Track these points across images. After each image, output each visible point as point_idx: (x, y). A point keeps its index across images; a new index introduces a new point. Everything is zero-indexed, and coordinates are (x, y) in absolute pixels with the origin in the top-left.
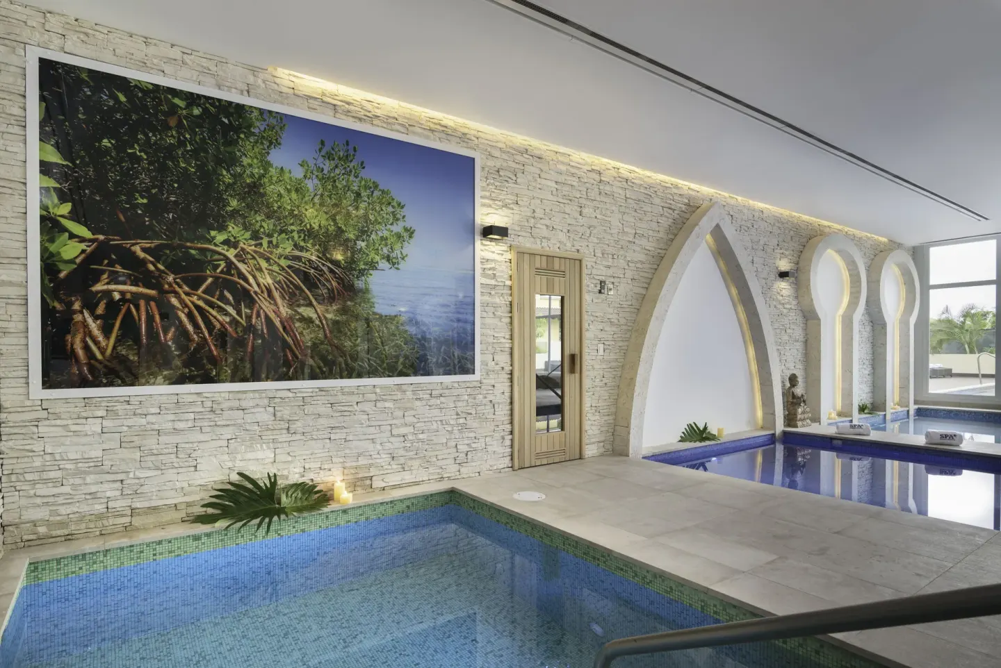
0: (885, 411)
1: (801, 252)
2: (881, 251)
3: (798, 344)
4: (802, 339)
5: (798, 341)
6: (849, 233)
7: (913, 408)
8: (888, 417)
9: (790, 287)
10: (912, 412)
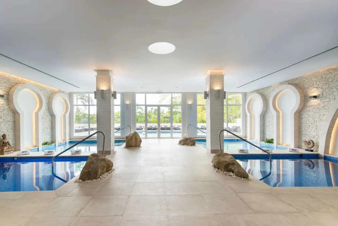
0: (55, 143)
1: (11, 88)
2: (55, 93)
3: (9, 123)
4: (12, 120)
5: (9, 121)
6: (39, 85)
7: (68, 141)
8: (57, 145)
9: (4, 101)
10: (67, 142)
